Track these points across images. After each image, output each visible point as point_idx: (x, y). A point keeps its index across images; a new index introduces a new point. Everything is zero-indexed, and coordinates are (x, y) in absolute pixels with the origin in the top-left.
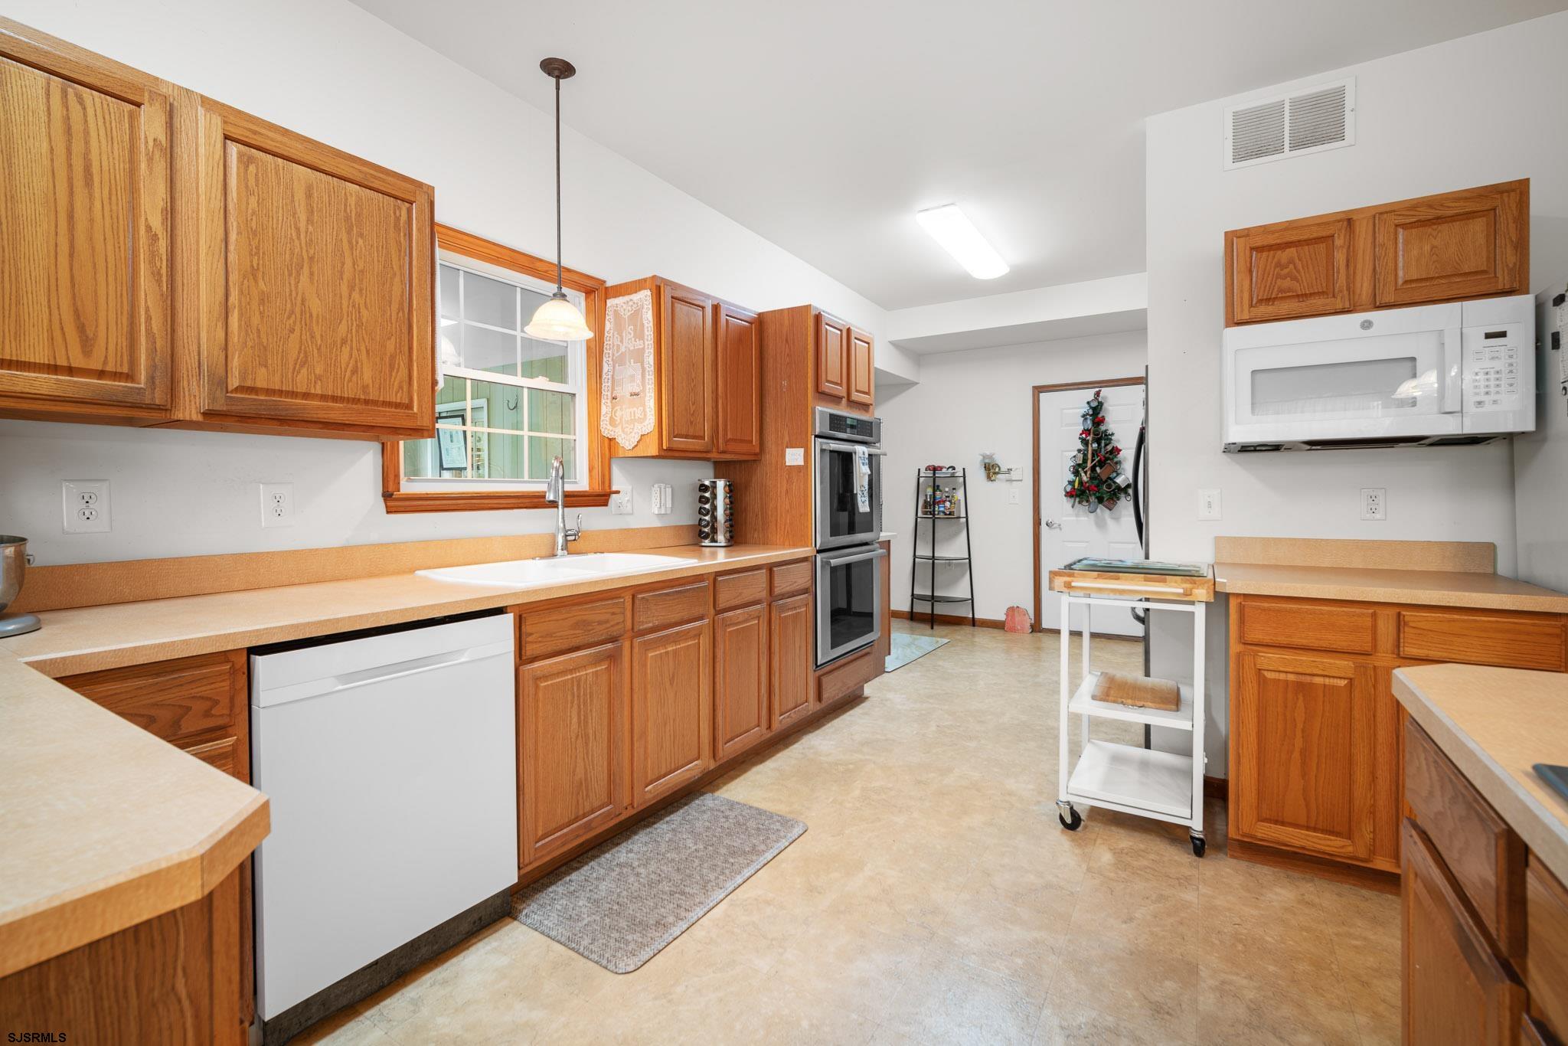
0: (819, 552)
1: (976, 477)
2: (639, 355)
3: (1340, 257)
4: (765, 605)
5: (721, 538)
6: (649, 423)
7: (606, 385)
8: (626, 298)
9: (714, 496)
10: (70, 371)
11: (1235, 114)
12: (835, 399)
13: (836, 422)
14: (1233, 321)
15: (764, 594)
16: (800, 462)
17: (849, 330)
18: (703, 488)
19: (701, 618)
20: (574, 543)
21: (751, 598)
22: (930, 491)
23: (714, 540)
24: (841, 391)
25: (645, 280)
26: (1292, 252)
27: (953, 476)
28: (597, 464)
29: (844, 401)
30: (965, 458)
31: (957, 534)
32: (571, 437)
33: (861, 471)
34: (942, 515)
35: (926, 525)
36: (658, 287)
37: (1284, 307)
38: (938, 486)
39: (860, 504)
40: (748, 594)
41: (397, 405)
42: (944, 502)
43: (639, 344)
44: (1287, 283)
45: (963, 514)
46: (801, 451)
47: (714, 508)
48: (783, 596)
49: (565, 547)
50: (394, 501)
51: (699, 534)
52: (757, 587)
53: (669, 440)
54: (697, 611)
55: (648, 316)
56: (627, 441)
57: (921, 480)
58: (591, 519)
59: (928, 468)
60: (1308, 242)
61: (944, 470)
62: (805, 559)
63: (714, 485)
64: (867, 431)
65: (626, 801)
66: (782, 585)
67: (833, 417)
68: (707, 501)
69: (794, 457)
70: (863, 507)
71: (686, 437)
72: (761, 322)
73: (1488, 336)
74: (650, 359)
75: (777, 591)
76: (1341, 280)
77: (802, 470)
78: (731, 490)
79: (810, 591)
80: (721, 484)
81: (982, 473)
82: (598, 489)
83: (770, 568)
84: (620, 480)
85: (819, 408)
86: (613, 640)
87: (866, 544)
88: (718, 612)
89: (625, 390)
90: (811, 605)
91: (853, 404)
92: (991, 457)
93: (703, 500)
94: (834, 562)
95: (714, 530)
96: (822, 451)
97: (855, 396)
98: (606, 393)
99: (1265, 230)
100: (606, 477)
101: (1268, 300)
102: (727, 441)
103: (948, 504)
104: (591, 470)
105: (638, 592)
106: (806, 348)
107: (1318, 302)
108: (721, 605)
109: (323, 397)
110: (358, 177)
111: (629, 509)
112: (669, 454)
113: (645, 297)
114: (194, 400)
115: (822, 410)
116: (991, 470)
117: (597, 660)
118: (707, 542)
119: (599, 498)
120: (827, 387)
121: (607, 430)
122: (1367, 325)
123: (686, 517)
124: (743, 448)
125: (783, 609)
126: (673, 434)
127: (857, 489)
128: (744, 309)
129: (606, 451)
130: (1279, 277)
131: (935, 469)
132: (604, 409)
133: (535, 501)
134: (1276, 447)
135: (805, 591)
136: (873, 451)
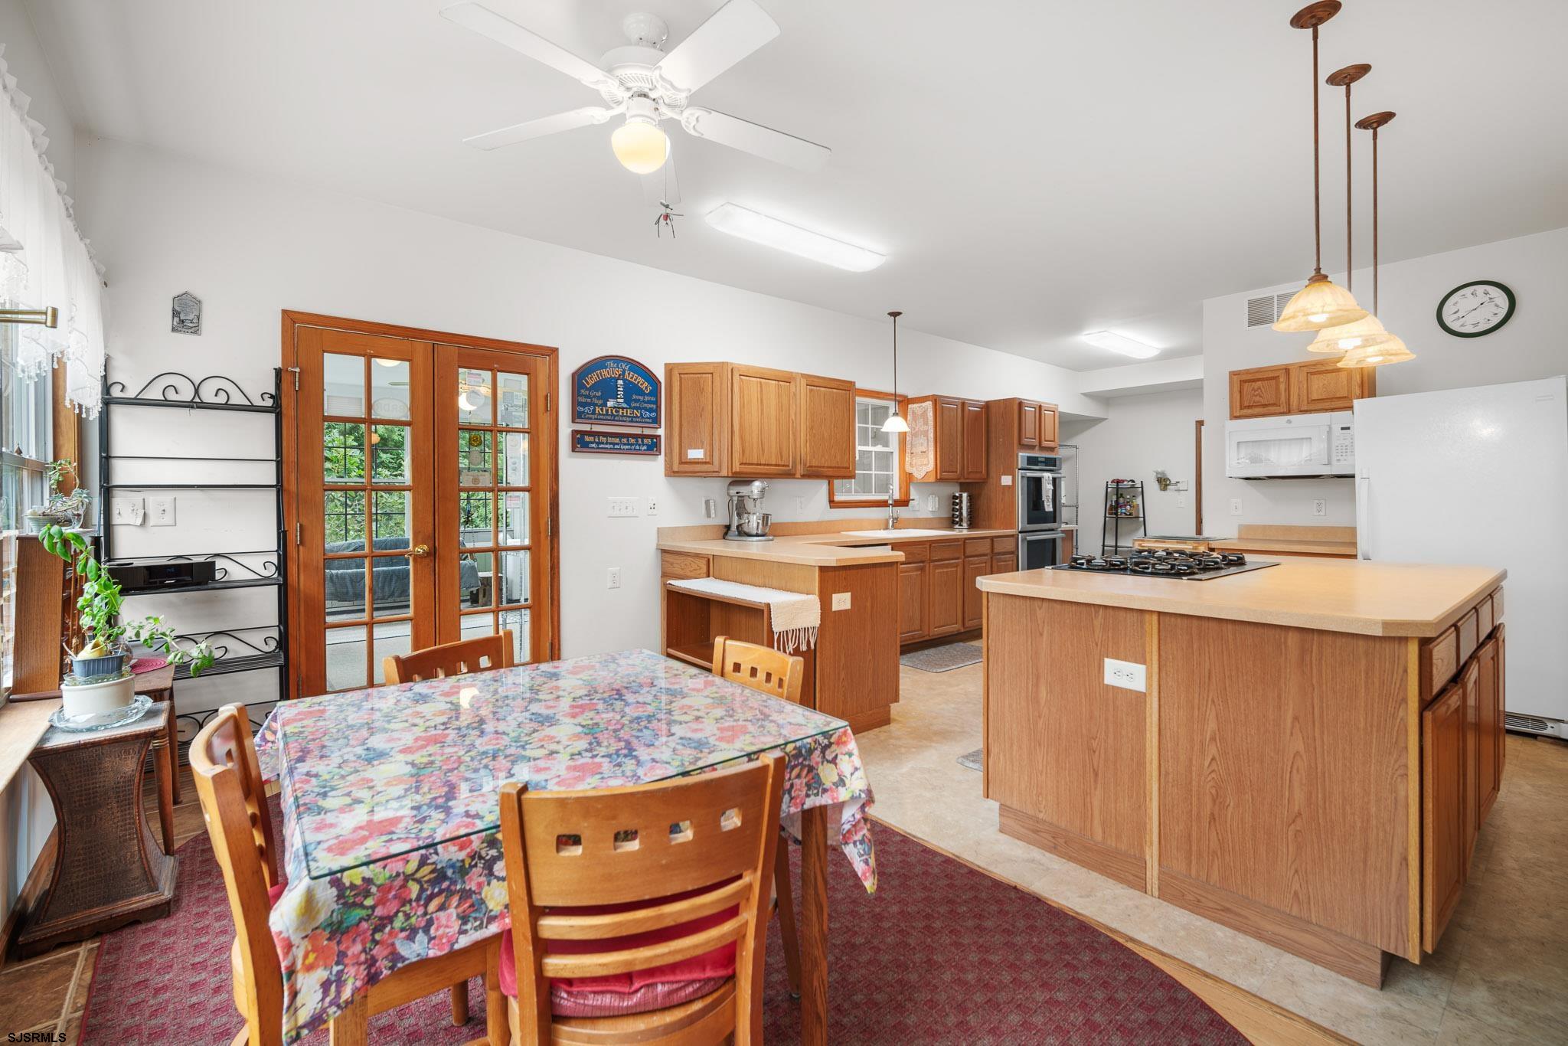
0: (1020, 532)
1: (1152, 489)
2: (926, 433)
3: (1282, 387)
4: (989, 557)
5: (965, 525)
6: (931, 466)
7: (908, 447)
8: (919, 405)
9: (961, 502)
10: (779, 465)
11: (1249, 301)
12: (1031, 447)
13: (1032, 461)
14: (1233, 417)
15: (989, 551)
16: (1010, 483)
17: (1040, 406)
18: (955, 497)
19: (958, 558)
20: (897, 524)
21: (982, 552)
22: (1114, 498)
23: (961, 525)
24: (1035, 442)
25: (929, 396)
26: (1259, 383)
27: (1133, 487)
28: (904, 487)
29: (1037, 448)
30: (1142, 472)
31: (1137, 529)
32: (891, 473)
33: (1047, 488)
34: (1123, 515)
35: (1111, 522)
36: (936, 400)
37: (1256, 411)
38: (1121, 495)
39: (1046, 506)
40: (981, 550)
41: (845, 468)
42: (1126, 505)
43: (926, 428)
44: (1257, 399)
45: (1142, 515)
46: (1010, 477)
47: (961, 508)
48: (999, 554)
49: (893, 526)
50: (833, 503)
51: (952, 522)
52: (985, 548)
53: (941, 475)
54: (957, 555)
55: (930, 414)
56: (919, 474)
57: (1109, 490)
58: (902, 512)
59: (1113, 481)
60: (1268, 379)
61: (1125, 483)
62: (1012, 536)
63: (961, 496)
64: (1051, 464)
65: (927, 633)
66: (998, 548)
67: (1029, 458)
68: (957, 504)
69: (1006, 480)
70: (1049, 507)
71: (949, 472)
72: (988, 406)
73: (1343, 429)
74: (931, 435)
75: (996, 551)
76: (1283, 398)
77: (1011, 489)
78: (971, 499)
79: (1015, 553)
80: (965, 495)
81: (1156, 485)
82: (903, 498)
83: (992, 538)
84: (913, 494)
85: (1020, 454)
86: (922, 562)
87: (1053, 530)
88: (966, 557)
89: (919, 449)
90: (1015, 561)
91: (1042, 448)
92: (1163, 473)
93: (954, 504)
94: (1029, 538)
95: (961, 520)
96: (1022, 477)
97: (1045, 444)
98: (908, 451)
99: (1247, 372)
100: (908, 493)
101: (1249, 407)
102: (969, 473)
103: (1128, 507)
104: (900, 489)
105: (931, 543)
106: (1013, 420)
107: (1272, 409)
108: (968, 553)
109: (828, 467)
110: (836, 386)
111: (917, 508)
112: (940, 480)
113: (929, 405)
114: (800, 470)
115: (1022, 455)
116: (1163, 482)
117: (917, 569)
118: (957, 526)
119: (904, 502)
120: (1026, 441)
121: (908, 469)
122: (1289, 422)
123: (945, 514)
124: (978, 476)
125: (999, 560)
126: (942, 471)
127: (1044, 498)
128: (978, 401)
129: (908, 479)
130: (1254, 395)
131: (1118, 482)
132: (907, 459)
133: (883, 504)
134: (1260, 479)
135: (1012, 553)
136: (1056, 475)
